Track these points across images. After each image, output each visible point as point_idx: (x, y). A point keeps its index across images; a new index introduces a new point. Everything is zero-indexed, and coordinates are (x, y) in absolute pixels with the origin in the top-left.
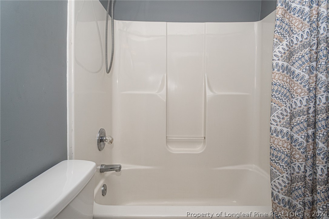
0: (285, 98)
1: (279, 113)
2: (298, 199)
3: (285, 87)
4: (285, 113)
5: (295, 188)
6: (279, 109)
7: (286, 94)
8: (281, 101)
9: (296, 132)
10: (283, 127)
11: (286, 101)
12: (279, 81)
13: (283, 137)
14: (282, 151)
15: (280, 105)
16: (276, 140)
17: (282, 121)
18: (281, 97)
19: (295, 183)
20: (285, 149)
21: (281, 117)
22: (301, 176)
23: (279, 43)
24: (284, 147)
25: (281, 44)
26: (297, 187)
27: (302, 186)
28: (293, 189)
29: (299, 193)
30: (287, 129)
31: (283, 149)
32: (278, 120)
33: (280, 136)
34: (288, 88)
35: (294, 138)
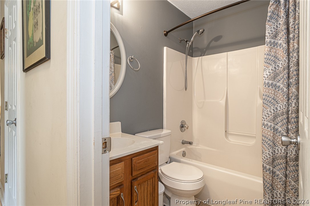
0: (270, 103)
1: (265, 113)
2: (280, 171)
3: (270, 96)
4: (270, 114)
5: (279, 163)
6: (265, 110)
7: (271, 101)
8: (267, 105)
9: (280, 126)
10: (268, 122)
11: (271, 105)
12: (265, 93)
13: (268, 128)
14: (266, 137)
15: (266, 108)
16: (264, 130)
17: (268, 118)
18: (267, 103)
19: (279, 160)
20: (269, 136)
21: (267, 115)
22: (282, 156)
23: (266, 68)
24: (268, 135)
25: (268, 69)
26: (280, 163)
27: (283, 162)
28: (277, 164)
29: (281, 167)
30: (271, 124)
31: (267, 136)
32: (265, 118)
33: (266, 128)
34: (273, 97)
35: (279, 130)
